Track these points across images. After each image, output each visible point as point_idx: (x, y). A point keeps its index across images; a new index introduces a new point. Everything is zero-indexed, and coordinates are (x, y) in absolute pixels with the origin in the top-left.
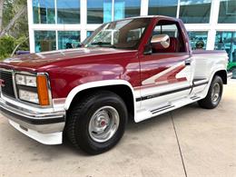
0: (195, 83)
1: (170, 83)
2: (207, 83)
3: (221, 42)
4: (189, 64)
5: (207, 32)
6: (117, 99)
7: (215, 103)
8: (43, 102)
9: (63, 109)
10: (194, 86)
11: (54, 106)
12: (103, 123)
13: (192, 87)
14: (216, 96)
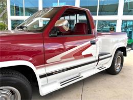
0: (101, 57)
1: (76, 59)
2: (111, 56)
3: (126, 27)
4: (94, 44)
5: (116, 21)
7: (117, 71)
10: (99, 60)
13: (98, 61)
14: (119, 66)
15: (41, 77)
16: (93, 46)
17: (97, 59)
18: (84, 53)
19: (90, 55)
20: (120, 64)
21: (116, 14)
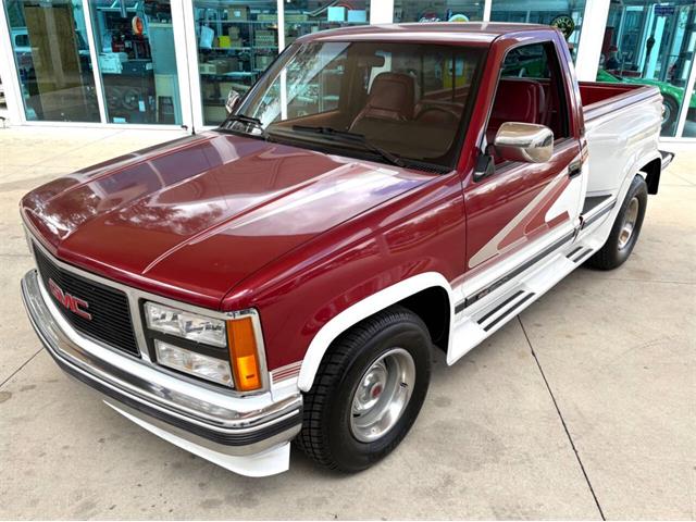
0: (586, 217)
2: (612, 206)
4: (576, 172)
7: (622, 253)
9: (293, 391)
12: (378, 391)
15: (459, 308)
16: (574, 180)
17: (578, 224)
18: (549, 217)
19: (564, 217)
20: (630, 230)
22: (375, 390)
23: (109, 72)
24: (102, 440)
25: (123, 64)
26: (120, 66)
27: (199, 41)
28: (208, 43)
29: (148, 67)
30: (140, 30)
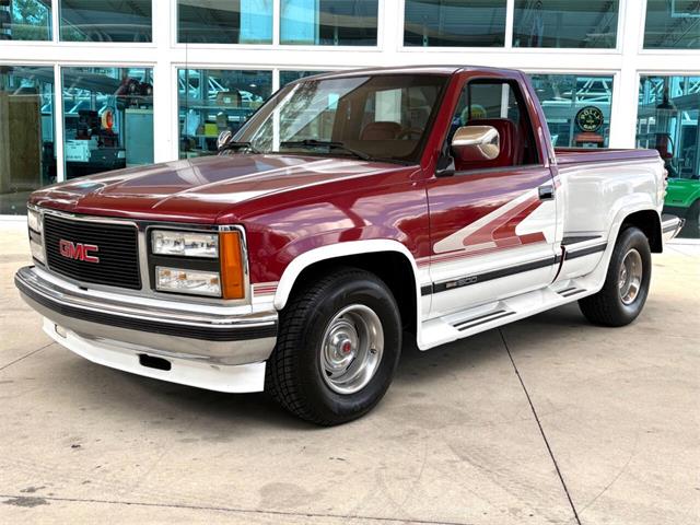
2: (603, 247)
3: (665, 104)
4: (548, 196)
5: (611, 80)
6: (376, 287)
7: (629, 310)
8: (230, 292)
9: (270, 308)
10: (566, 256)
11: (255, 300)
12: (347, 348)
13: (559, 260)
14: (633, 289)
15: (426, 291)
16: (546, 203)
17: (559, 252)
18: (522, 229)
19: (538, 238)
20: (636, 284)
21: (611, 44)
22: (345, 347)
23: (74, 159)
24: (83, 409)
25: (92, 151)
26: (88, 154)
27: (181, 128)
28: (191, 131)
29: (120, 155)
30: (110, 125)
